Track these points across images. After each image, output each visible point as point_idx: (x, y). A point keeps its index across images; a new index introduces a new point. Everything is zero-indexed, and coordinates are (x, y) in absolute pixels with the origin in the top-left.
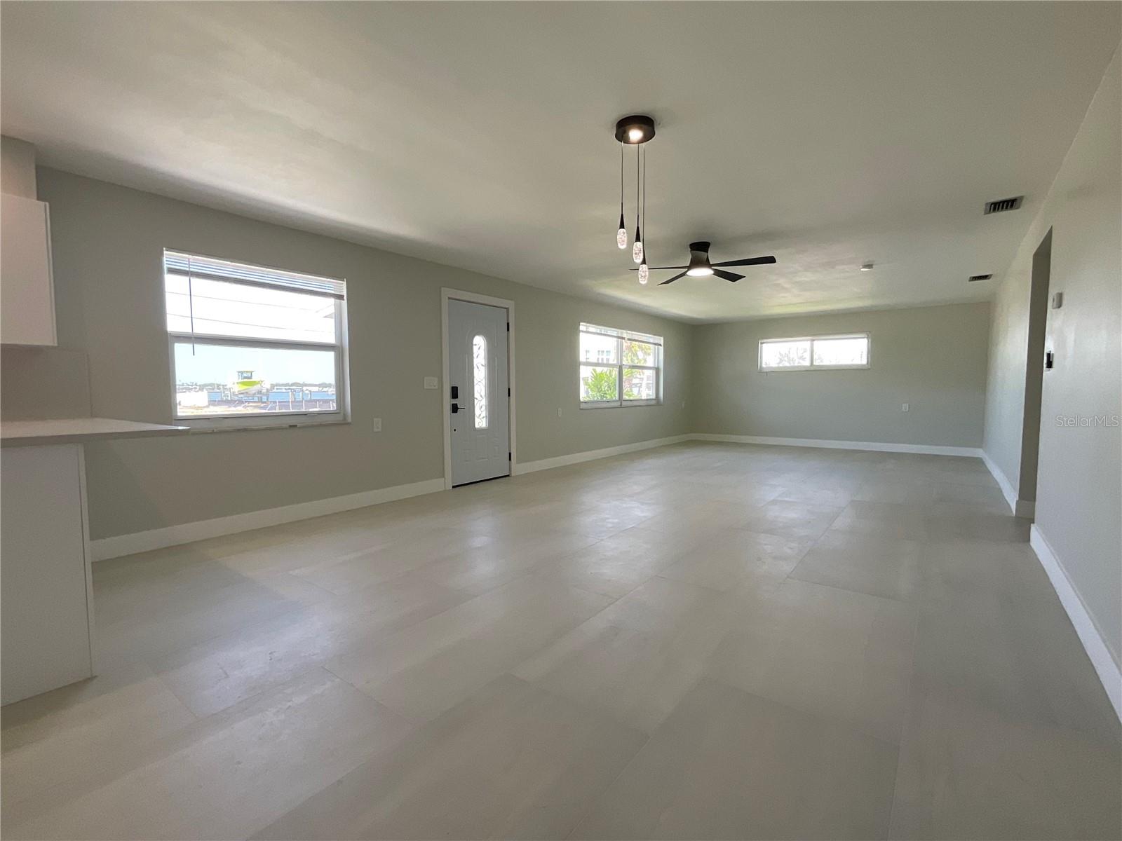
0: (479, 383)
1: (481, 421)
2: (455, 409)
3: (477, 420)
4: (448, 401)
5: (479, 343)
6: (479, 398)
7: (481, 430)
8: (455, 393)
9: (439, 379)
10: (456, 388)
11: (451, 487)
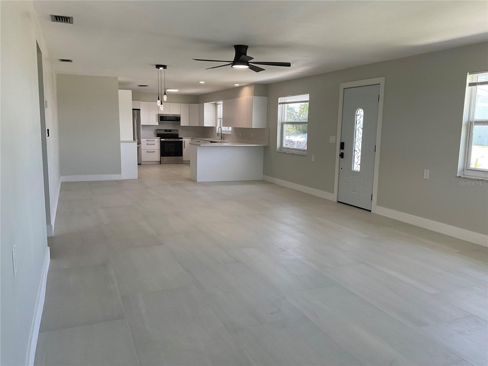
0: (359, 141)
1: (357, 167)
2: (342, 155)
3: (355, 165)
4: (338, 151)
5: (360, 113)
6: (358, 151)
7: (356, 172)
8: (342, 146)
9: (335, 137)
10: (343, 143)
11: (335, 200)
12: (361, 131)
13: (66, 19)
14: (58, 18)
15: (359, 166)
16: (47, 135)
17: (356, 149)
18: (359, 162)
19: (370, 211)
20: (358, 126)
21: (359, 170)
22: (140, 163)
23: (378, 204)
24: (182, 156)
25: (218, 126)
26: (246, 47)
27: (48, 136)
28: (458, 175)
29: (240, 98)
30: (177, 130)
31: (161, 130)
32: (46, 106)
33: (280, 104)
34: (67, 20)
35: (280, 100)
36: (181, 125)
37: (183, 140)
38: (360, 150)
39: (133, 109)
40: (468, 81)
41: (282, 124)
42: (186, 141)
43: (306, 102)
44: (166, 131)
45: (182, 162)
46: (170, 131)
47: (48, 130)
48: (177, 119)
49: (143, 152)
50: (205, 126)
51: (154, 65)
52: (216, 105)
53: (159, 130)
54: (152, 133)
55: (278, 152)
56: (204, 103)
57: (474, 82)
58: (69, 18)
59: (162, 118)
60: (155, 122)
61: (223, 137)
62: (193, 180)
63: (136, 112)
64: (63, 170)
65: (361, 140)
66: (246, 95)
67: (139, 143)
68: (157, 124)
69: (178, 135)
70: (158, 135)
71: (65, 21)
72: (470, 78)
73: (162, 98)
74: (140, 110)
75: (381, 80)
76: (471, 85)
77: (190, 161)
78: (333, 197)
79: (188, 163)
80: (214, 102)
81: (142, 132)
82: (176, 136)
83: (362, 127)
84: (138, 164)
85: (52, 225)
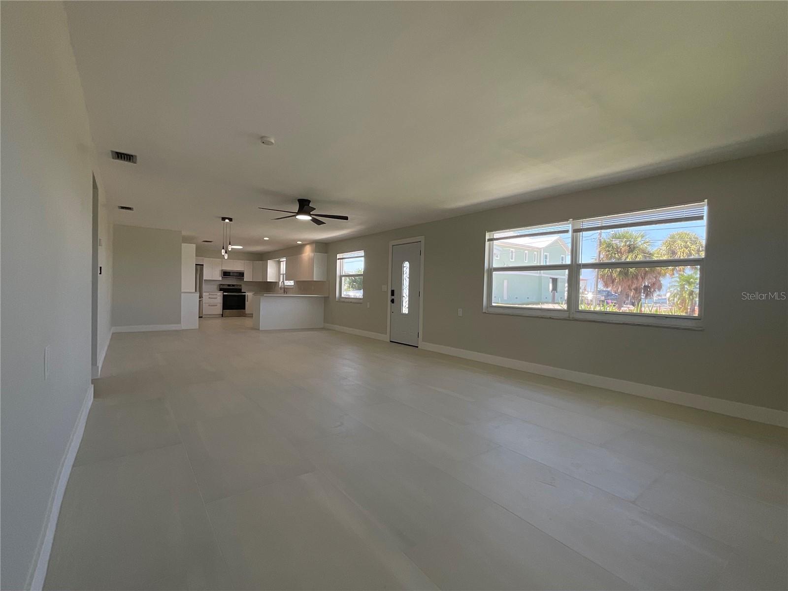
1: (405, 310)
2: (393, 301)
3: (404, 309)
4: (390, 298)
5: (407, 265)
7: (405, 314)
8: (393, 293)
9: (386, 286)
10: (394, 290)
11: (389, 341)
12: (408, 280)
13: (128, 157)
14: (119, 156)
15: (407, 309)
16: (99, 272)
17: (404, 295)
18: (407, 306)
19: (417, 347)
20: (405, 276)
21: (407, 313)
22: (201, 316)
23: (423, 341)
24: (245, 309)
25: (281, 280)
26: (309, 202)
27: (100, 274)
28: (484, 311)
29: (303, 255)
30: (240, 285)
31: (224, 285)
32: (100, 243)
33: (339, 259)
34: (130, 159)
35: (339, 256)
36: (245, 280)
37: (246, 294)
38: (408, 295)
39: (196, 265)
40: (487, 238)
41: (341, 277)
42: (249, 295)
43: (362, 257)
44: (229, 285)
45: (244, 315)
46: (233, 285)
47: (101, 268)
48: (241, 275)
49: (205, 306)
50: (268, 281)
51: (220, 218)
52: (279, 262)
53: (222, 285)
54: (215, 287)
55: (337, 302)
56: (268, 261)
57: (492, 238)
58: (132, 156)
59: (226, 274)
60: (218, 277)
61: (286, 290)
62: (256, 328)
63: (199, 267)
64: (115, 320)
65: (408, 287)
66: (308, 253)
67: (201, 297)
68: (220, 279)
69: (241, 290)
70: (221, 290)
71: (127, 159)
72: (488, 236)
73: (227, 247)
74: (203, 265)
75: (421, 238)
76: (489, 240)
77: (252, 314)
78: (386, 338)
79: (251, 316)
80: (277, 259)
81: (204, 286)
82: (240, 291)
83: (408, 276)
84: (199, 317)
85: (98, 367)
